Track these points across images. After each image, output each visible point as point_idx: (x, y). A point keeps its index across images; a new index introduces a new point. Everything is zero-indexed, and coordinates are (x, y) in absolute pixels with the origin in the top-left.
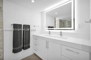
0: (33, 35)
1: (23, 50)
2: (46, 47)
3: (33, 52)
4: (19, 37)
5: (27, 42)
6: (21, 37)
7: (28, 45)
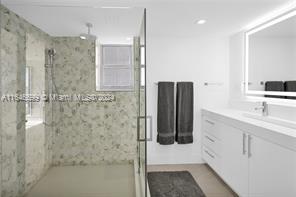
0: (203, 110)
1: (176, 143)
2: (244, 152)
3: (203, 160)
4: (169, 110)
5: (186, 127)
6: (172, 112)
7: (189, 134)
